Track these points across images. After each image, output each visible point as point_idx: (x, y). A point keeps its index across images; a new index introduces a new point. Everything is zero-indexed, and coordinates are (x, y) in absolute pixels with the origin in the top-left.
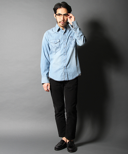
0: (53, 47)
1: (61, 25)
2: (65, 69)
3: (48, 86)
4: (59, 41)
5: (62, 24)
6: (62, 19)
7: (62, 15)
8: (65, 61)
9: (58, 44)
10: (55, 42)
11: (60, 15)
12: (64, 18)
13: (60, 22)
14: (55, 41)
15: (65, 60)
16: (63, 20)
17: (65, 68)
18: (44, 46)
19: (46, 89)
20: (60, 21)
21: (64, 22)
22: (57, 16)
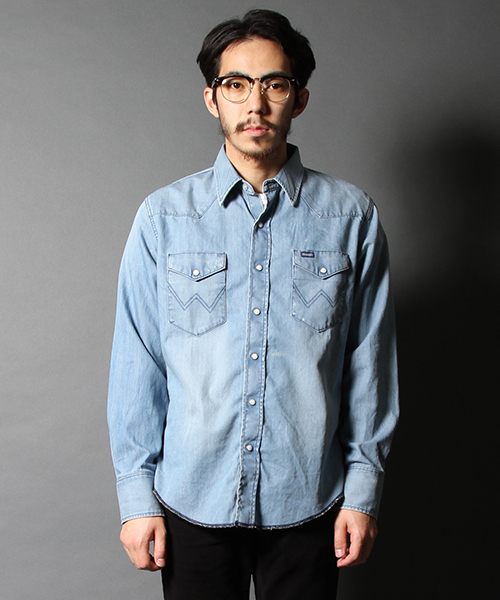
0: (180, 302)
1: (252, 147)
2: (250, 457)
3: (152, 537)
4: (222, 265)
5: (257, 140)
6: (255, 105)
7: (251, 81)
8: (252, 402)
9: (214, 284)
10: (196, 273)
11: (238, 80)
12: (264, 99)
13: (240, 128)
14: (198, 262)
15: (251, 396)
16: (260, 112)
17: (249, 448)
18: (129, 287)
19: (140, 560)
20: (244, 118)
21: (270, 125)
22: (224, 90)
